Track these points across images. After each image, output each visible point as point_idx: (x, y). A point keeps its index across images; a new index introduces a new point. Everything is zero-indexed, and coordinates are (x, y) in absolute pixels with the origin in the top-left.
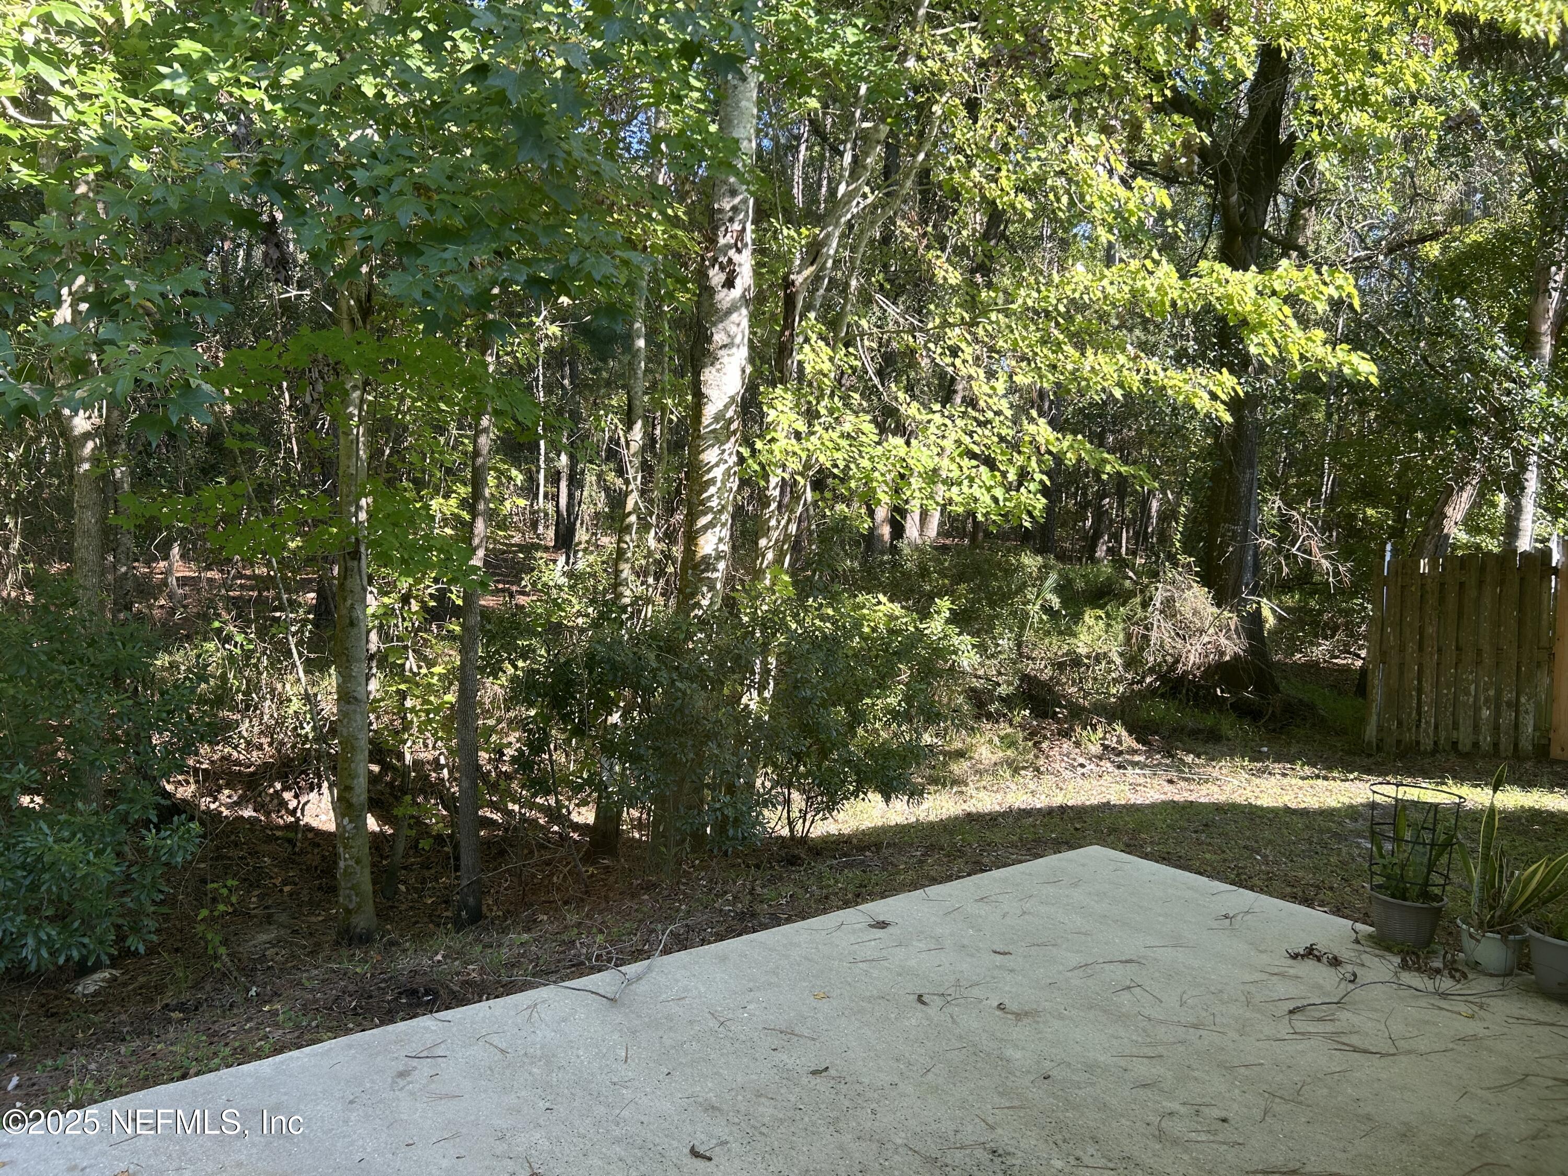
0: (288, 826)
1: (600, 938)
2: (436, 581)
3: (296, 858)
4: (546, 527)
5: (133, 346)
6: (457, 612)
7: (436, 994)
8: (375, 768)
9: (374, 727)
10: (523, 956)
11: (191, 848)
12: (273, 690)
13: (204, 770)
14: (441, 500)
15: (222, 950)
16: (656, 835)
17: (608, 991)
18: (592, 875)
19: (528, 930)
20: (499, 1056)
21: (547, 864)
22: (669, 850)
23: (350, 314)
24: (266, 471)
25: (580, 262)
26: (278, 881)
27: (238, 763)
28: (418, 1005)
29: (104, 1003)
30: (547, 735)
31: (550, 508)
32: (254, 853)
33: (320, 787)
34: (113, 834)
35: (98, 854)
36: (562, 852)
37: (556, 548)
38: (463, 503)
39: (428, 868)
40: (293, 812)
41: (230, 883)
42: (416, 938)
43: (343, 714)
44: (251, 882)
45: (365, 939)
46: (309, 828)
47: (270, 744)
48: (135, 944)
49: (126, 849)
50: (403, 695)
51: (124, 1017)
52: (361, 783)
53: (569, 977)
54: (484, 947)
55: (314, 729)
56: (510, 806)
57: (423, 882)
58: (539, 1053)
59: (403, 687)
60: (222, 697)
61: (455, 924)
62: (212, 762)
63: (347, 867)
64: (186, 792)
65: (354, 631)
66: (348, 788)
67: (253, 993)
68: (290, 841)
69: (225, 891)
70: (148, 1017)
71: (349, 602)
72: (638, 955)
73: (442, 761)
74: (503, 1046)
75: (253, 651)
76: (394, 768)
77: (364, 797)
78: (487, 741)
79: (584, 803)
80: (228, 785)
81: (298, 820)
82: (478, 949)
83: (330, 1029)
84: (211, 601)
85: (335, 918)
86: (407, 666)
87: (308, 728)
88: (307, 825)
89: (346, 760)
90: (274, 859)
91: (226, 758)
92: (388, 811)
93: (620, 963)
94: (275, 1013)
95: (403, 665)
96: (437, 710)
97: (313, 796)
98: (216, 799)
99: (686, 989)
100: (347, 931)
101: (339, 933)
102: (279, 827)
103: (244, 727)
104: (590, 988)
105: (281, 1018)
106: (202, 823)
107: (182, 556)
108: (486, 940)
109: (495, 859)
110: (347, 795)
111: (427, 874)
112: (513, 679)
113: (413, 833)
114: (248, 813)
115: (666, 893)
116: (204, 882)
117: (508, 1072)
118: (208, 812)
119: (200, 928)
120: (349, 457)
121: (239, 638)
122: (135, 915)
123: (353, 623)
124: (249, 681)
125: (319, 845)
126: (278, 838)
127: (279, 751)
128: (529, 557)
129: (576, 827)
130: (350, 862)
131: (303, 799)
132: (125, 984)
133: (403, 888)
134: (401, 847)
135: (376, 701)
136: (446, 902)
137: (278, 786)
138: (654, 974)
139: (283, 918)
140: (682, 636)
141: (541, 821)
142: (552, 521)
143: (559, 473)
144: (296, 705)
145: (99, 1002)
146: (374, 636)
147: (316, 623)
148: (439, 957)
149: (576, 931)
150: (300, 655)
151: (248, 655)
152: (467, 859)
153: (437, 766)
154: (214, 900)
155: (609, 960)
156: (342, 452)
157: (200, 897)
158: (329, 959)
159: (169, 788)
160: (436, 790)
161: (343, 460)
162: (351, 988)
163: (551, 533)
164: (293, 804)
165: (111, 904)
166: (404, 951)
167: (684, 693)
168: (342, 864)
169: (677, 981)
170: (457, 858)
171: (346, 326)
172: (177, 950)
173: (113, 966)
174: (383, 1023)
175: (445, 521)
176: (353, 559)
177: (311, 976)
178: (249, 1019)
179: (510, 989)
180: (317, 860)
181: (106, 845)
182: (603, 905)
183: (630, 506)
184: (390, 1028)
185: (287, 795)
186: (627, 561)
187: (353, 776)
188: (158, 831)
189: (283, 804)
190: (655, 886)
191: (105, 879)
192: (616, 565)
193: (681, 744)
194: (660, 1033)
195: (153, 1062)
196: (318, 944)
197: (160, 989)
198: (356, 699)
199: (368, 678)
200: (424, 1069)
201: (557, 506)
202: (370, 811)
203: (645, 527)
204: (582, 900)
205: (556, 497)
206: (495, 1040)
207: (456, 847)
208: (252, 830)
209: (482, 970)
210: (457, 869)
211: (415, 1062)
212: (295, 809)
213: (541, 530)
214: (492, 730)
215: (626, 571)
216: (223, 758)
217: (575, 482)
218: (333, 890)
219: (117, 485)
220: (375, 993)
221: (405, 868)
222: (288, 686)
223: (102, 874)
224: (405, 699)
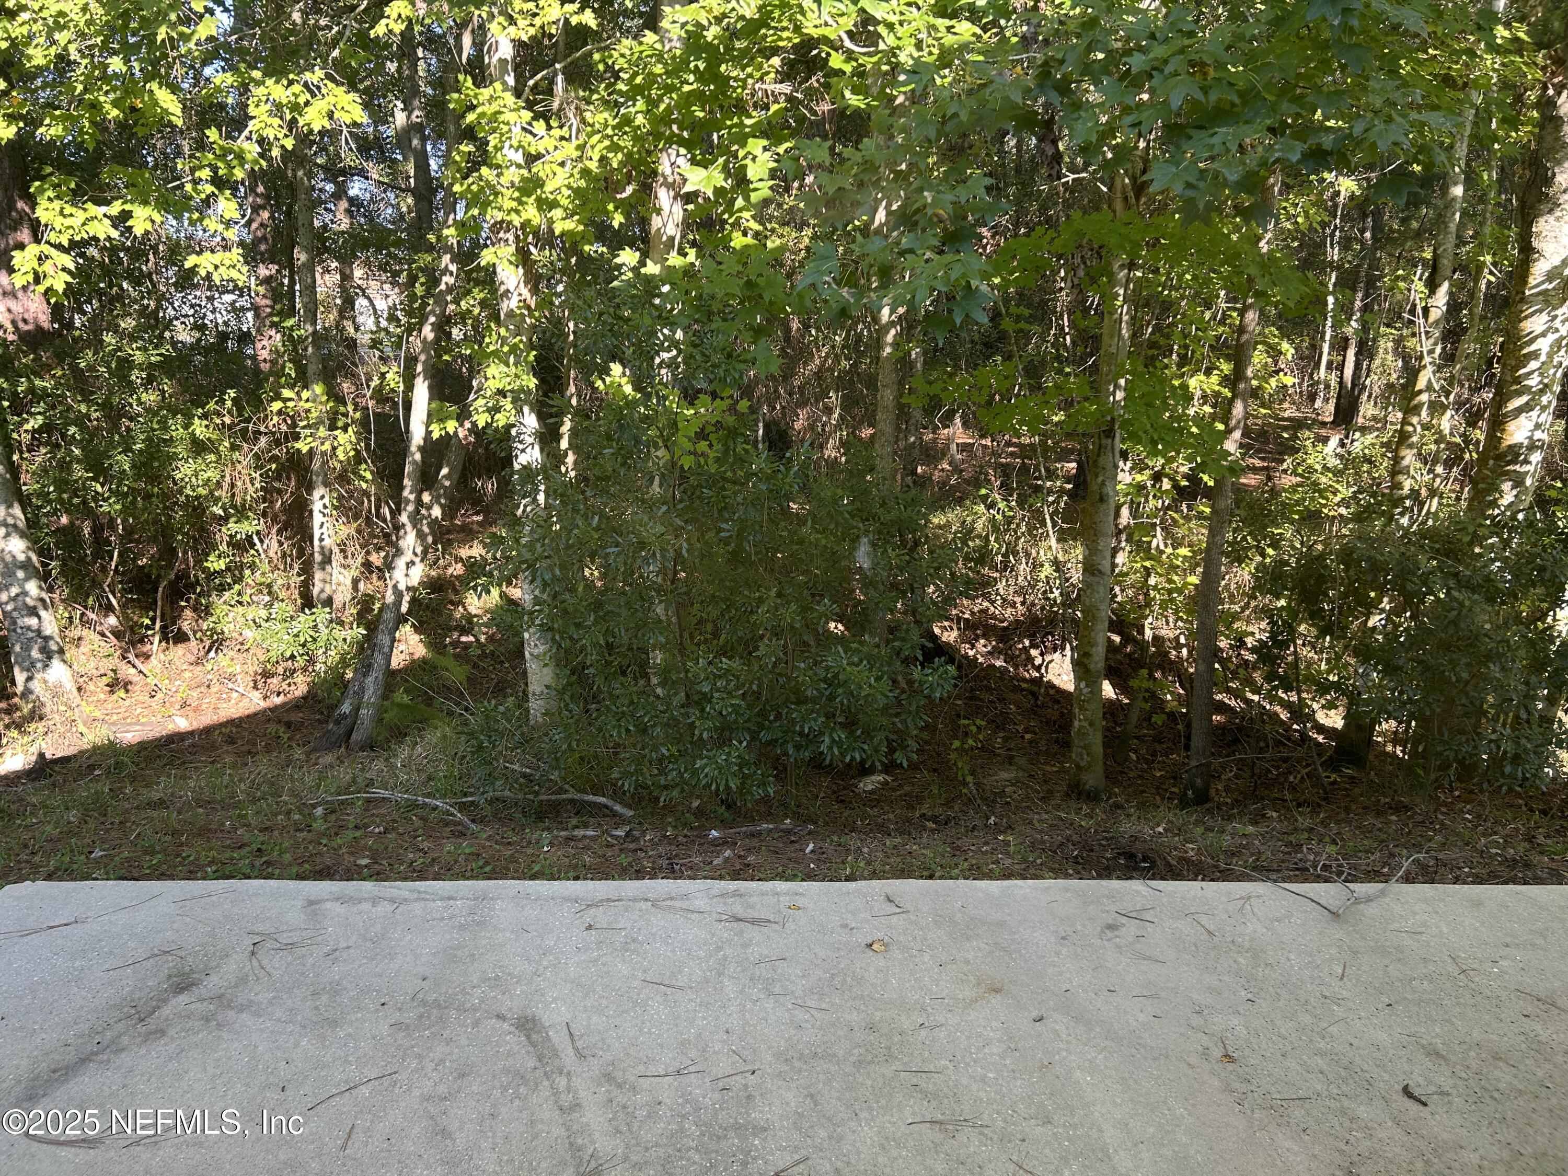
0: (1033, 681)
1: (1331, 849)
2: (1190, 459)
3: (1039, 711)
4: (1326, 400)
5: (928, 254)
6: (1209, 493)
7: (1153, 863)
8: (1117, 639)
9: (1119, 599)
10: (1244, 847)
11: (947, 688)
12: (1028, 555)
13: (967, 620)
14: (1202, 377)
15: (969, 779)
16: (1414, 754)
17: (1333, 904)
18: (1335, 782)
19: (1255, 823)
20: (1205, 936)
21: (1285, 760)
22: (1427, 772)
23: (1124, 192)
24: (1038, 347)
25: (1366, 131)
26: (1021, 728)
27: (994, 617)
28: (1135, 869)
29: (878, 801)
30: (1292, 631)
31: (1333, 379)
32: (1001, 700)
33: (1063, 649)
34: (889, 665)
35: (878, 679)
36: (1301, 752)
37: (1335, 424)
38: (1225, 381)
39: (1160, 742)
40: (1038, 669)
41: (978, 722)
42: (1142, 806)
43: (1088, 585)
44: (999, 723)
45: (1092, 797)
46: (1050, 685)
47: (1023, 603)
48: (899, 757)
49: (900, 678)
50: (1148, 572)
51: (891, 816)
52: (1099, 652)
53: (1290, 880)
54: (1207, 829)
55: (1061, 594)
56: (1249, 695)
57: (1154, 754)
58: (1247, 944)
59: (1147, 564)
60: (983, 557)
61: (1181, 800)
62: (973, 613)
63: (1081, 727)
64: (950, 636)
65: (1104, 506)
66: (1087, 655)
67: (991, 821)
68: (1033, 694)
69: (974, 729)
70: (909, 820)
71: (1100, 479)
72: (1373, 875)
73: (1182, 640)
74: (1211, 928)
75: (1014, 517)
76: (1135, 641)
77: (1101, 665)
78: (1229, 627)
79: (1330, 706)
80: (984, 636)
81: (1042, 676)
82: (1200, 830)
83: (1052, 870)
84: (981, 467)
85: (1067, 771)
86: (1154, 544)
87: (1057, 593)
88: (1049, 682)
89: (1087, 628)
90: (1019, 707)
91: (984, 611)
92: (1125, 681)
93: (1353, 879)
94: (1007, 843)
95: (1150, 543)
96: (1180, 591)
97: (1057, 656)
98: (973, 646)
99: (1424, 924)
100: (1077, 785)
101: (1069, 786)
102: (1024, 680)
103: (1001, 586)
104: (1311, 895)
105: (1012, 849)
106: (959, 668)
107: (964, 424)
108: (1210, 823)
109: (1229, 746)
110: (1085, 661)
111: (1158, 747)
112: (1261, 567)
113: (1147, 706)
114: (999, 663)
115: (1420, 819)
116: (958, 716)
117: (1212, 954)
118: (966, 656)
119: (953, 756)
120: (1112, 337)
121: (1002, 505)
122: (902, 735)
123: (1102, 499)
124: (1008, 544)
125: (1058, 702)
126: (1023, 690)
127: (1029, 610)
128: (1295, 437)
129: (1321, 729)
130: (1085, 724)
131: (1048, 658)
132: (894, 790)
133: (1134, 756)
134: (1134, 717)
135: (1122, 574)
136: (1175, 778)
137: (1027, 643)
138: (1387, 900)
139: (1022, 761)
140: (1467, 539)
141: (1283, 717)
142: (1333, 393)
143: (1346, 339)
144: (1047, 570)
145: (875, 799)
146: (1125, 512)
147: (1072, 495)
148: (1161, 829)
149: (1306, 835)
150: (1054, 524)
151: (1009, 521)
152: (1197, 742)
153: (1178, 647)
154: (966, 734)
155: (1339, 874)
156: (1105, 331)
157: (957, 732)
158: (1058, 807)
159: (937, 631)
160: (1174, 668)
161: (1105, 338)
162: (1075, 838)
163: (1331, 407)
164: (1038, 661)
165: (885, 721)
166: (1128, 816)
167: (1461, 604)
168: (1076, 724)
169: (1415, 913)
170: (1188, 738)
171: (1119, 205)
172: (935, 770)
173: (887, 773)
174: (1100, 877)
175: (1204, 398)
176: (1108, 437)
177: (1041, 818)
178: (986, 844)
179: (1226, 875)
180: (1055, 716)
181: (884, 673)
182: (1343, 816)
183: (1421, 384)
184: (1105, 883)
185: (1034, 652)
186: (1411, 446)
187: (1092, 644)
188: (923, 667)
189: (1031, 659)
190: (1407, 808)
191: (882, 702)
192: (1396, 451)
193: (1451, 661)
194: (1387, 962)
195: (909, 859)
196: (1050, 792)
197: (920, 799)
198: (1100, 572)
199: (1115, 551)
200: (1131, 929)
201: (1341, 378)
202: (1107, 677)
203: (1437, 408)
204: (1319, 806)
205: (1341, 367)
206: (1204, 920)
207: (1188, 726)
208: (1001, 678)
209: (1199, 852)
210: (1187, 748)
211: (1124, 920)
212: (1040, 666)
213: (1318, 403)
214: (1235, 617)
215: (1409, 457)
216: (981, 611)
217: (1366, 351)
218: (1066, 745)
219: (911, 364)
220: (1096, 848)
221: (1137, 738)
222: (1042, 552)
223: (879, 697)
224: (1149, 575)
